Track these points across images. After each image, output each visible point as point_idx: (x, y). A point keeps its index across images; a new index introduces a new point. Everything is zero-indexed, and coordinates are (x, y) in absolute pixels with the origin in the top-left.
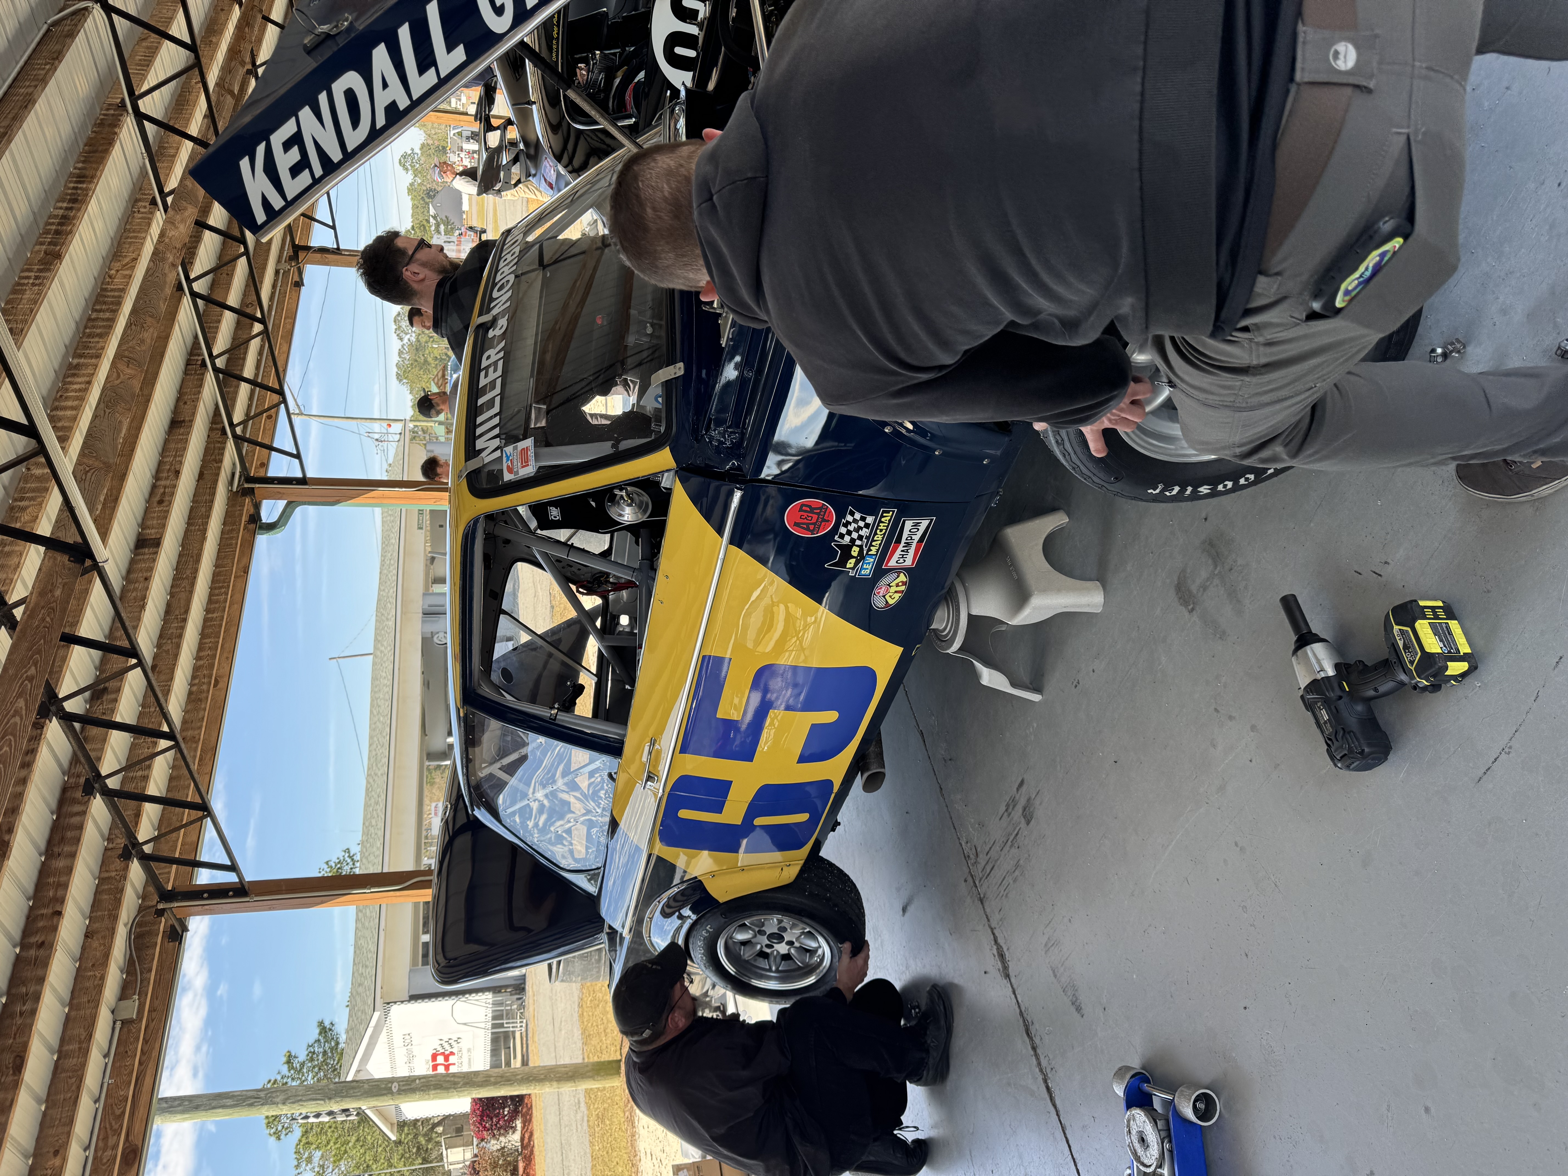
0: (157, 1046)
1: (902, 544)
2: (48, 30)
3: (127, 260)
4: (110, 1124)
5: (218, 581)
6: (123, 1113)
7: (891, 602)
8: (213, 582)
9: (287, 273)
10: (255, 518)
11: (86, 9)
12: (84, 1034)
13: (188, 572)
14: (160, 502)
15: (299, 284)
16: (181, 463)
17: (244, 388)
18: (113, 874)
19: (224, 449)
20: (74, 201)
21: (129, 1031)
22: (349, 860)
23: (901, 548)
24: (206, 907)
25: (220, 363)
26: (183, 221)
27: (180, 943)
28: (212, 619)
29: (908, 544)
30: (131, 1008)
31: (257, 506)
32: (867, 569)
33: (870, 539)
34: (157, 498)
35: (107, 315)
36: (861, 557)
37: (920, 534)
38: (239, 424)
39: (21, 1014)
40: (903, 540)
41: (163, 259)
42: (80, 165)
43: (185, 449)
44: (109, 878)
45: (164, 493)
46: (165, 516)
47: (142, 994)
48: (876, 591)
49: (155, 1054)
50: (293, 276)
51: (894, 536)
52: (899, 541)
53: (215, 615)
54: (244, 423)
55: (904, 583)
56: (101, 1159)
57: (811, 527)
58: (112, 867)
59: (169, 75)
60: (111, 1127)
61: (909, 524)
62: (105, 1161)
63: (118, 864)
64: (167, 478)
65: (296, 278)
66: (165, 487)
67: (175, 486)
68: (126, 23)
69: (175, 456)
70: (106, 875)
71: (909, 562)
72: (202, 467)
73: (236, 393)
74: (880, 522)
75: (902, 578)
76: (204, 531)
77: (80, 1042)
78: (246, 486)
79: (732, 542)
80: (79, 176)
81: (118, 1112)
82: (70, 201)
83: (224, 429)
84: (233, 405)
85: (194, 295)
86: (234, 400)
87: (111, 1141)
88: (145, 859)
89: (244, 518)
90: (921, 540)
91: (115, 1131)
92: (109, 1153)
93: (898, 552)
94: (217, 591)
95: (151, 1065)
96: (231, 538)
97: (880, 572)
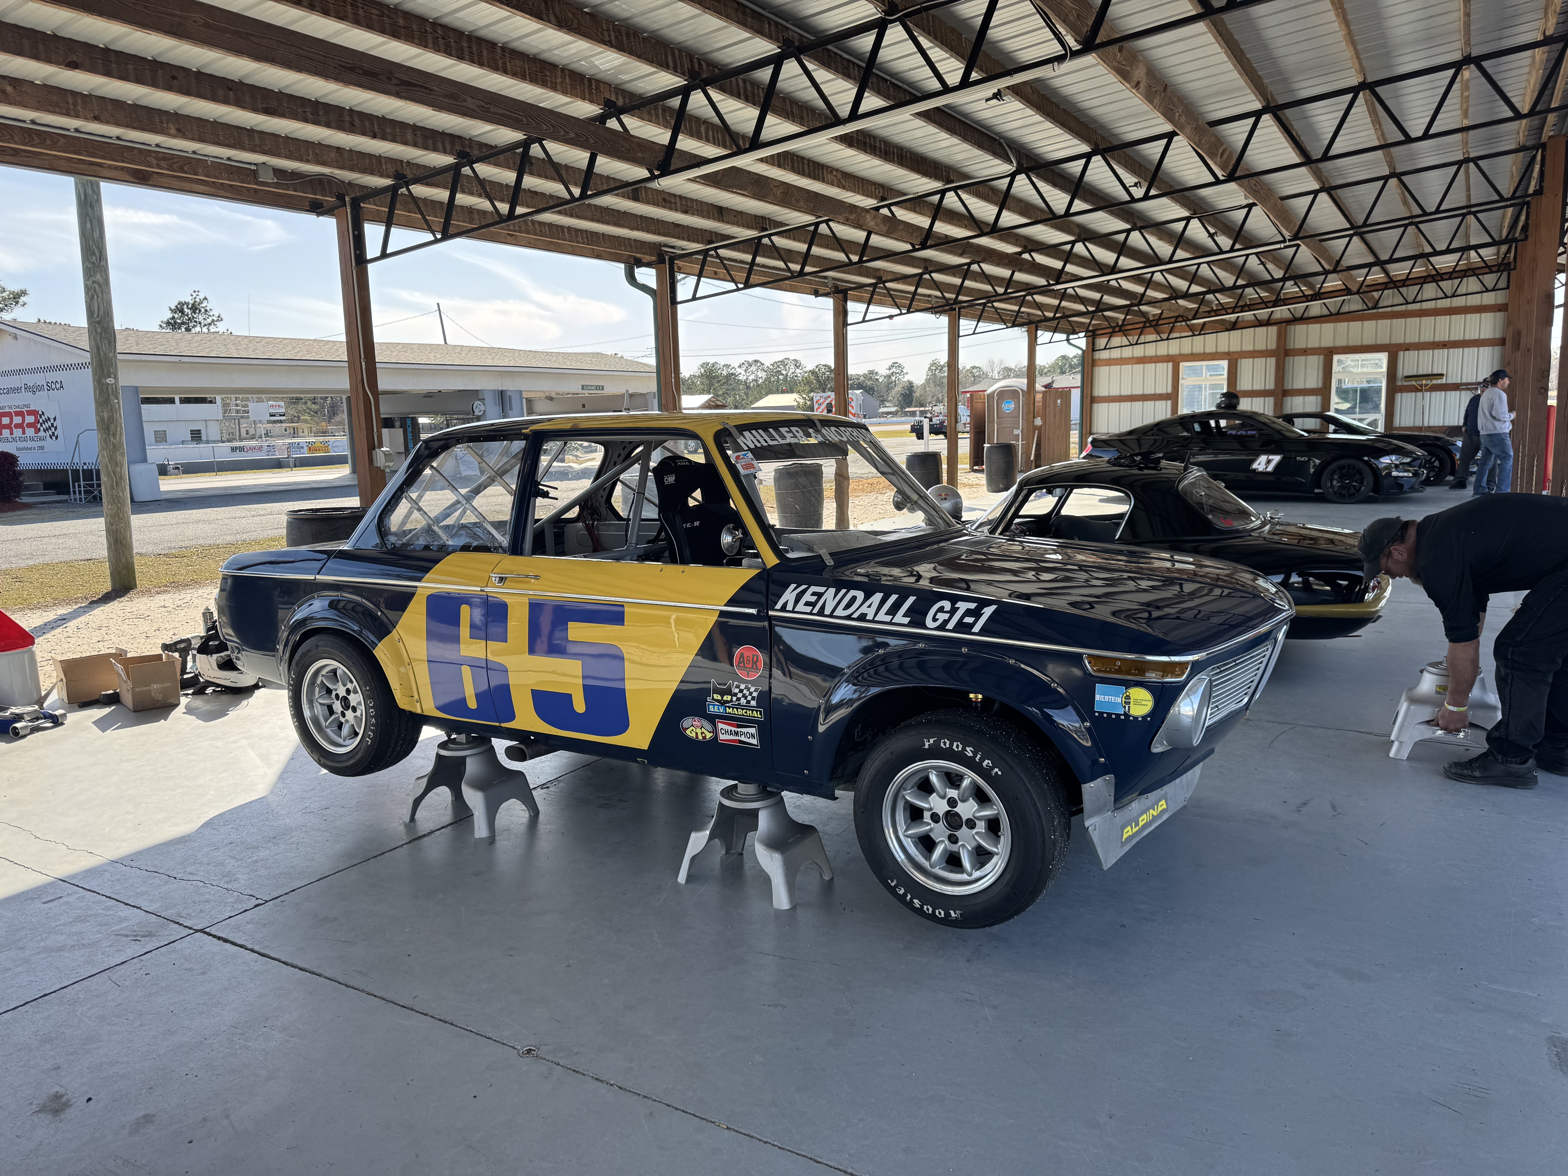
0: (228, 195)
1: (736, 729)
2: (996, 140)
3: (843, 182)
4: (176, 162)
5: (592, 236)
6: (186, 172)
7: (688, 732)
8: (591, 232)
9: (826, 285)
10: (640, 263)
11: (1012, 162)
12: (266, 149)
13: (607, 217)
14: (665, 200)
15: (817, 294)
16: (693, 214)
17: (748, 258)
18: (384, 167)
19: (698, 242)
20: (886, 153)
21: (248, 175)
22: (209, 321)
23: (733, 729)
24: (346, 233)
25: (766, 241)
26: (877, 225)
27: (307, 211)
28: (563, 232)
29: (737, 733)
30: (267, 177)
31: (648, 265)
32: (713, 709)
33: (739, 706)
34: (667, 198)
35: (806, 171)
36: (723, 703)
37: (746, 740)
38: (717, 253)
39: (305, 112)
40: (739, 730)
41: (851, 213)
42: (908, 155)
43: (703, 217)
44: (381, 164)
45: (671, 203)
46: (656, 204)
47: (277, 185)
48: (696, 718)
49: (222, 193)
50: (822, 290)
51: (741, 722)
52: (739, 726)
53: (566, 234)
54: (718, 256)
55: (704, 738)
56: (149, 156)
57: (742, 665)
58: (389, 166)
59: (969, 207)
60: (174, 163)
61: (753, 731)
62: (148, 159)
63: (391, 170)
64: (681, 204)
65: (821, 292)
66: (675, 203)
67: (676, 210)
68: (1005, 187)
69: (697, 210)
70: (383, 162)
71: (722, 737)
72: (683, 226)
73: (744, 252)
74: (753, 711)
75: (709, 735)
76: (637, 229)
77: (260, 146)
78: (667, 258)
79: (722, 614)
80: (902, 155)
81: (186, 168)
82: (885, 150)
83: (713, 243)
84: (730, 249)
85: (817, 225)
86: (734, 250)
87: (163, 163)
88: (394, 189)
89: (638, 255)
90: (740, 742)
91: (172, 167)
92: (154, 162)
93: (729, 728)
94: (584, 235)
95: (213, 190)
96: (625, 247)
97: (712, 719)
